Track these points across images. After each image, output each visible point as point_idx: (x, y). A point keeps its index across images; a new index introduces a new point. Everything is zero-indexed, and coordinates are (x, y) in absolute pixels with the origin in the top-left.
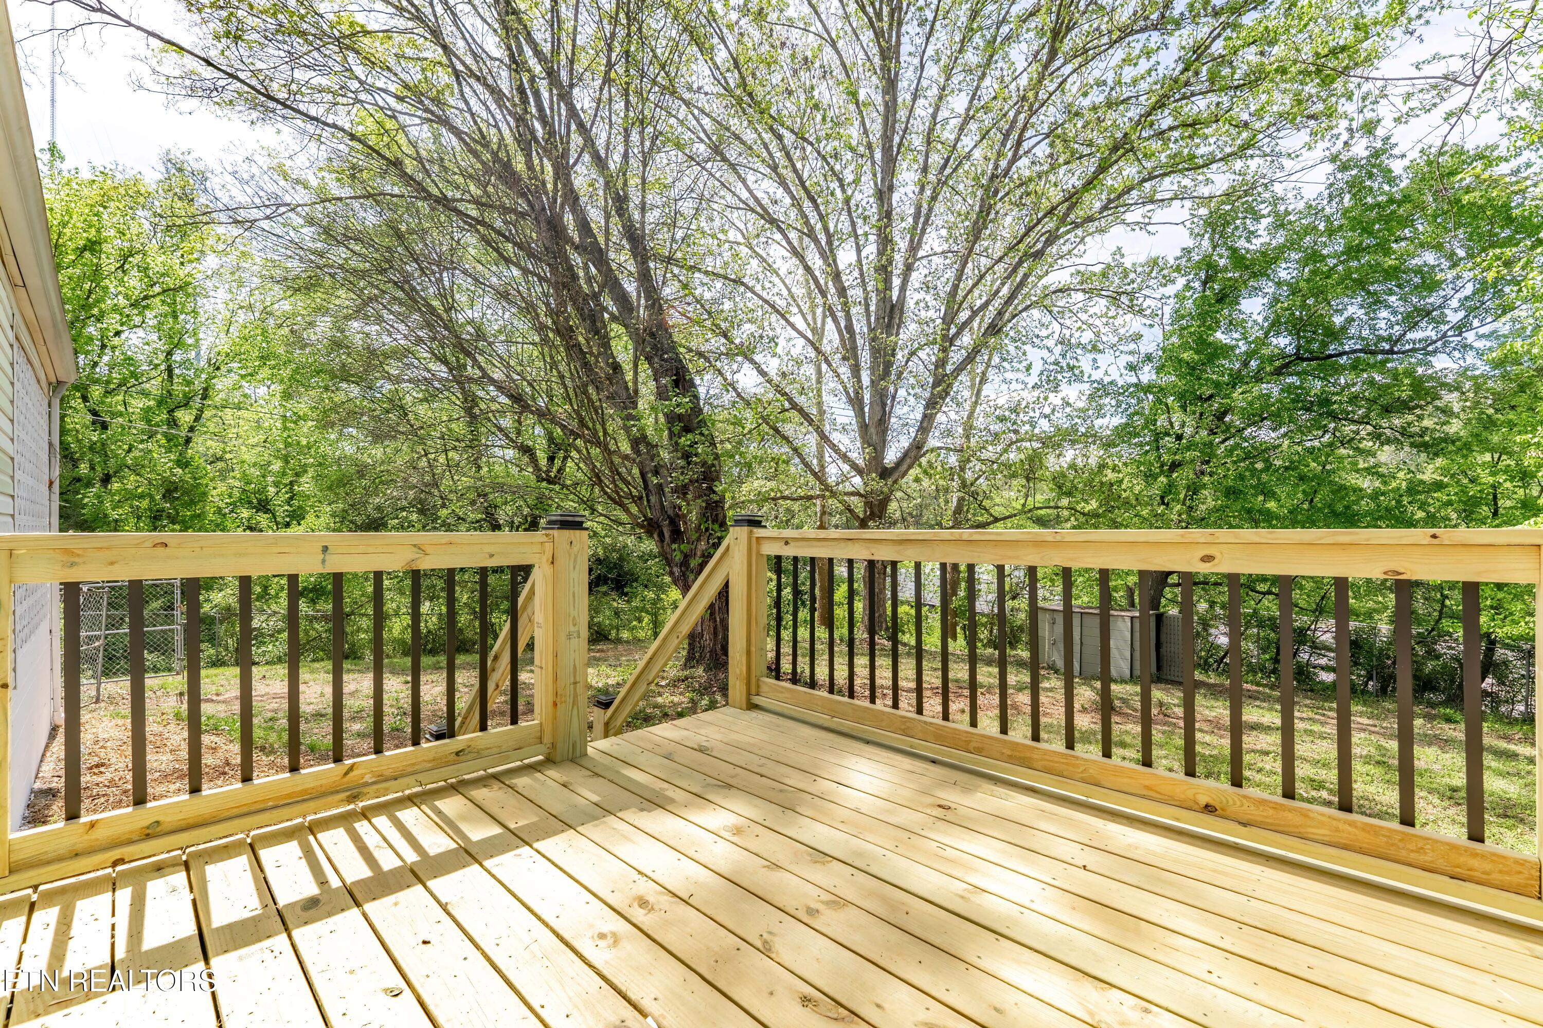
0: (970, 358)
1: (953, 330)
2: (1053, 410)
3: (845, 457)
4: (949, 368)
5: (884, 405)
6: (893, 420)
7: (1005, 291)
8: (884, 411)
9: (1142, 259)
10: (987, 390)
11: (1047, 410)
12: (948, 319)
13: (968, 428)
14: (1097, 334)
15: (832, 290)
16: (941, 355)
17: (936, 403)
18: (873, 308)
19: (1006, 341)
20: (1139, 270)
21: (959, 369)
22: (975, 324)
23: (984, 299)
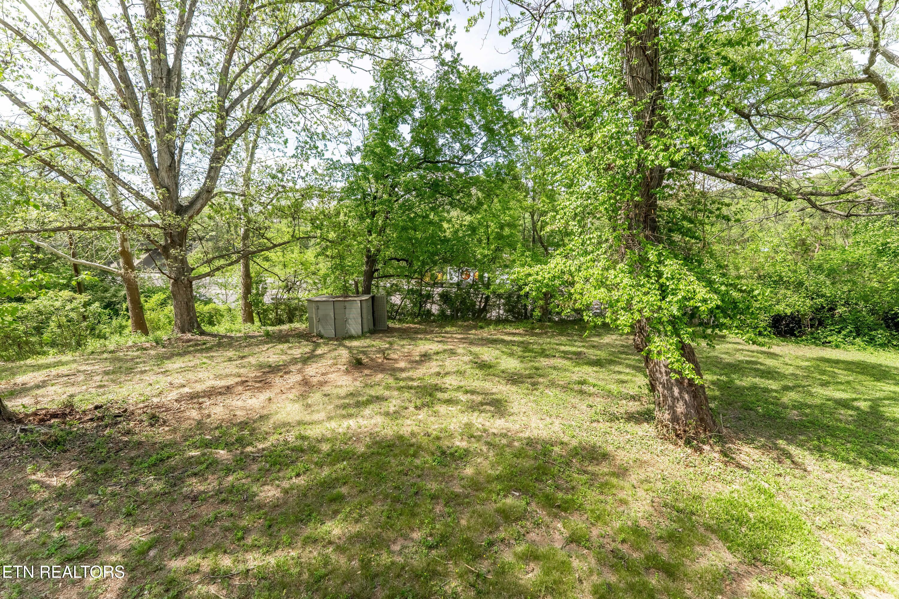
0: (244, 128)
1: (227, 104)
2: (307, 174)
3: (138, 196)
4: (228, 133)
5: (172, 155)
6: (183, 167)
7: (265, 84)
8: (173, 158)
9: (349, 88)
10: (258, 154)
11: (303, 174)
12: (222, 93)
13: (247, 181)
14: (326, 128)
15: (100, 38)
16: (220, 121)
17: (220, 159)
18: (148, 67)
19: (269, 121)
20: (348, 93)
21: (236, 135)
22: (245, 103)
23: (250, 85)
